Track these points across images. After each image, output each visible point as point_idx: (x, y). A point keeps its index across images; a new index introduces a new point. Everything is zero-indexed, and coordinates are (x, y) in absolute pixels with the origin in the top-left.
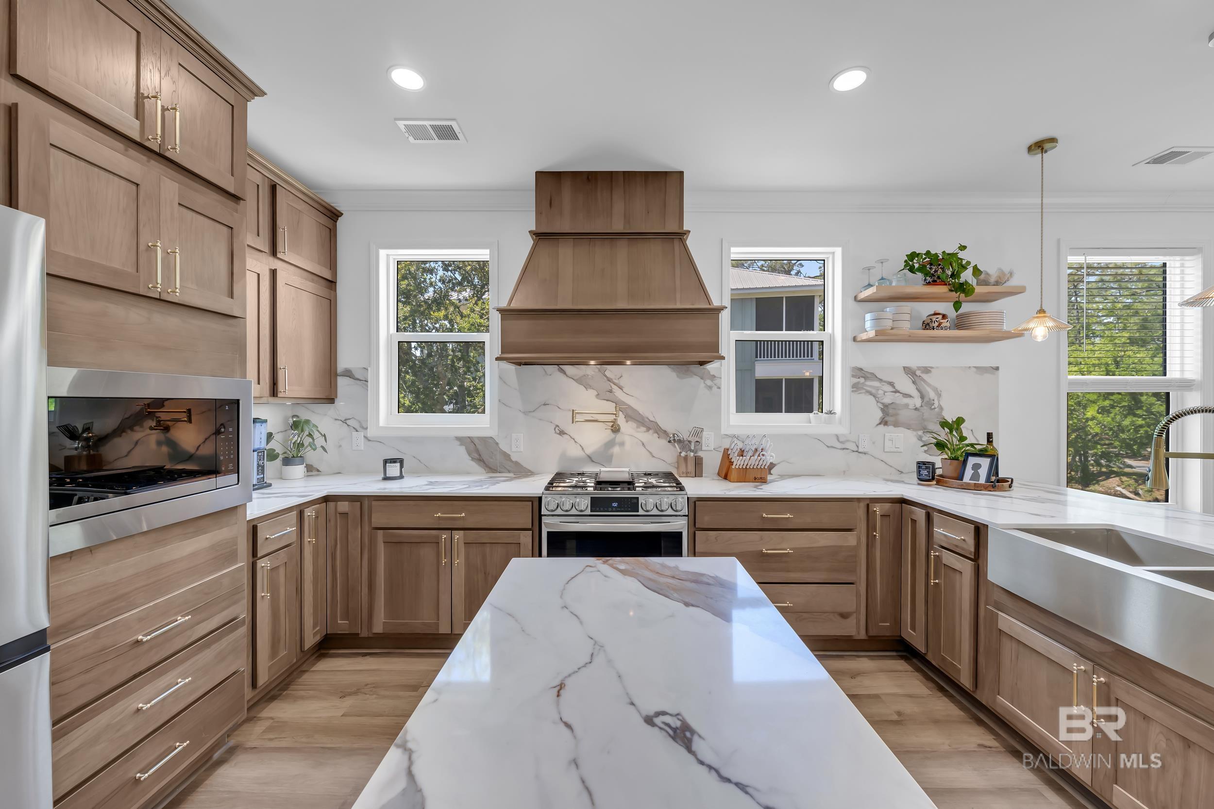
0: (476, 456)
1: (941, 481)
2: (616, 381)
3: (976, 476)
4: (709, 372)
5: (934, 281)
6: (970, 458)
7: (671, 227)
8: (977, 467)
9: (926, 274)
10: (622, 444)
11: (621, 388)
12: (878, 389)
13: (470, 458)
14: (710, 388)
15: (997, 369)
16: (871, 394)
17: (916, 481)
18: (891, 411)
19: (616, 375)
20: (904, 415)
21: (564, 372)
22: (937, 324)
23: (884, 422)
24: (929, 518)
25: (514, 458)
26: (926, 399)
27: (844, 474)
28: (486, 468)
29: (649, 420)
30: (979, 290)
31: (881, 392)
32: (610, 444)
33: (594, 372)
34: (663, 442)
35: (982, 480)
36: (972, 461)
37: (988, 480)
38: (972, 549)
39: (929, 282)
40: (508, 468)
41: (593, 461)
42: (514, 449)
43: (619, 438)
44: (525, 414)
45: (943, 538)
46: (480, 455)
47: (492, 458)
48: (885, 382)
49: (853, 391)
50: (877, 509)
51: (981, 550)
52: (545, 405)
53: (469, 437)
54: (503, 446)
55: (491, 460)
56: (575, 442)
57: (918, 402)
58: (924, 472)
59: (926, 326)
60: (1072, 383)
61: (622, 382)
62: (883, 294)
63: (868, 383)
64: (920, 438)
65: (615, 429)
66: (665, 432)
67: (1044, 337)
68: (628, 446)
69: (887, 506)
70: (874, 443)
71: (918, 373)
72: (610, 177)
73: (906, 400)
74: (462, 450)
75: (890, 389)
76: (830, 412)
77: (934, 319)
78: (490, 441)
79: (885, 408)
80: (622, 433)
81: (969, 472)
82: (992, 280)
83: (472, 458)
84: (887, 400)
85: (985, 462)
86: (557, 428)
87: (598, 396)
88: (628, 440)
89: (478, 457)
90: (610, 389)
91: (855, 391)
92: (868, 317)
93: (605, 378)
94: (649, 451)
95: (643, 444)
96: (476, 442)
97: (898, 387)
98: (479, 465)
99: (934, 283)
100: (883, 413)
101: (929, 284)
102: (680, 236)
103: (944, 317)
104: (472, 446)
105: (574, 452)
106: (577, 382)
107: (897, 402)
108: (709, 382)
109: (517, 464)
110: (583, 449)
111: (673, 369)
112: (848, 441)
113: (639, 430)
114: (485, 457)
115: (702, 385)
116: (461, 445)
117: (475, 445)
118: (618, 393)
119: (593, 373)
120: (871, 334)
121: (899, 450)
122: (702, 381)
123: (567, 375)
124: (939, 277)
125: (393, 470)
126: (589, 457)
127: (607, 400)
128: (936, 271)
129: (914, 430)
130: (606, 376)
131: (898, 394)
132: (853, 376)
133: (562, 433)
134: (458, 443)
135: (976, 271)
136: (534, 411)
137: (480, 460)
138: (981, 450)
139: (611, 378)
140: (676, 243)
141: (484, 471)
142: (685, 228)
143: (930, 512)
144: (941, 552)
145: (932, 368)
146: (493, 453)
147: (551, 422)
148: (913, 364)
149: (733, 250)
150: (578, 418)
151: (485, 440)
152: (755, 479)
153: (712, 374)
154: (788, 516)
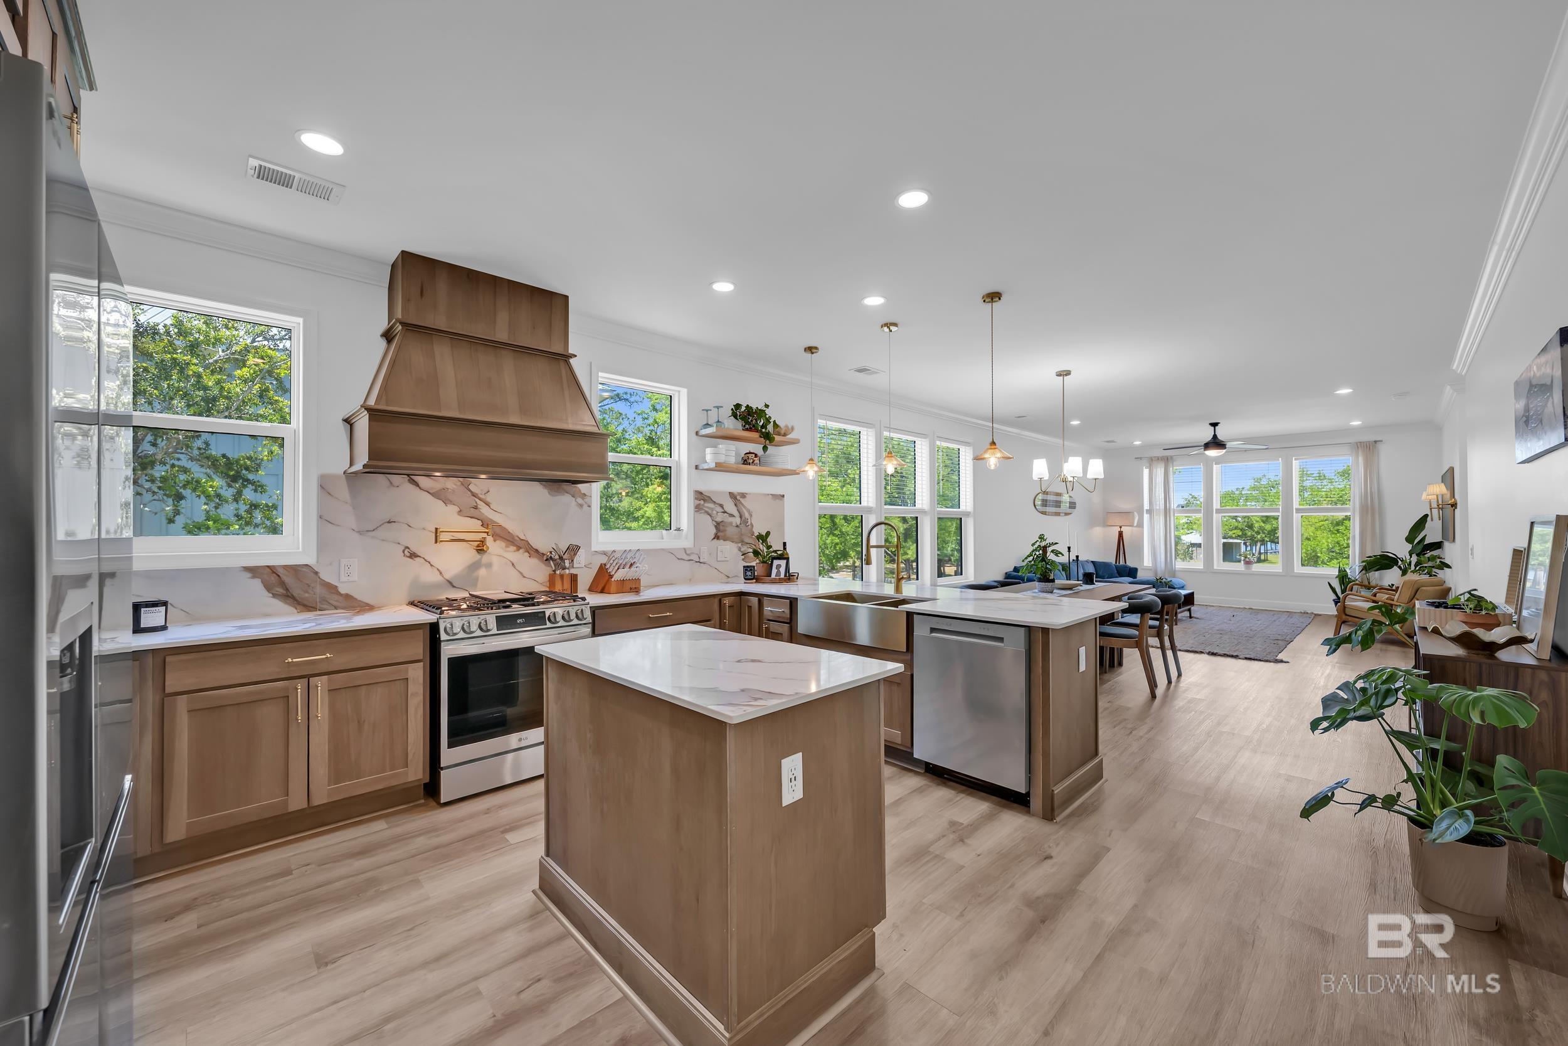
0: (280, 590)
1: (758, 580)
2: (482, 496)
3: (778, 573)
4: (580, 491)
5: (750, 428)
6: (774, 561)
7: (557, 348)
8: (779, 566)
9: (747, 423)
10: (489, 565)
11: (488, 504)
12: (712, 509)
13: (271, 595)
14: (581, 506)
15: (783, 496)
16: (709, 514)
17: (744, 580)
18: (721, 528)
19: (482, 490)
20: (731, 531)
21: (417, 484)
22: (751, 461)
23: (717, 537)
24: (760, 603)
25: (343, 590)
26: (743, 518)
27: (691, 581)
28: (298, 607)
29: (520, 539)
30: (777, 438)
31: (715, 512)
32: (474, 567)
33: (456, 485)
34: (534, 562)
35: (782, 576)
36: (776, 562)
37: (785, 576)
38: (789, 616)
39: (747, 429)
40: (335, 603)
41: (454, 587)
42: (344, 578)
43: (485, 558)
44: (361, 534)
45: (770, 614)
46: (287, 590)
47: (307, 592)
48: (717, 504)
49: (696, 511)
50: (727, 601)
51: (793, 617)
52: (389, 522)
53: (268, 566)
54: (327, 576)
55: (307, 595)
56: (431, 565)
57: (737, 520)
58: (749, 573)
59: (745, 462)
60: (821, 508)
61: (489, 498)
62: (720, 434)
63: (706, 505)
64: (740, 549)
65: (481, 549)
66: (537, 551)
67: (813, 476)
68: (495, 567)
69: (732, 598)
70: (710, 554)
71: (738, 498)
72: (494, 282)
73: (731, 519)
74: (257, 584)
75: (720, 510)
76: (678, 529)
77: (750, 457)
78: (304, 569)
79: (718, 525)
80: (489, 554)
81: (774, 571)
82: (782, 432)
83: (273, 594)
84: (719, 519)
85: (783, 563)
86: (407, 550)
87: (460, 512)
88: (495, 561)
89: (285, 592)
90: (475, 505)
91: (698, 511)
92: (708, 450)
93: (469, 493)
94: (519, 571)
95: (513, 564)
96: (281, 572)
97: (726, 509)
98: (286, 603)
99: (750, 430)
100: (716, 529)
101: (747, 430)
102: (565, 358)
103: (756, 455)
104: (273, 578)
105: (429, 576)
106: (433, 496)
107: (725, 520)
108: (580, 501)
109: (348, 597)
110: (441, 573)
111: (544, 486)
112: (692, 553)
113: (508, 549)
114: (296, 592)
115: (574, 503)
116: (254, 577)
117: (279, 576)
118: (484, 510)
119: (454, 486)
120: (713, 465)
121: (726, 559)
122: (574, 499)
123: (420, 488)
124: (754, 426)
125: (150, 618)
126: (448, 581)
127: (472, 518)
128: (752, 421)
129: (736, 543)
130: (470, 490)
131: (726, 514)
132: (696, 499)
133: (413, 556)
134: (249, 575)
135: (776, 425)
136: (374, 530)
137: (288, 596)
138: (780, 555)
139: (477, 492)
140: (562, 364)
141: (296, 611)
142: (571, 351)
143: (760, 597)
144: (769, 624)
145: (747, 494)
146: (309, 586)
147: (399, 544)
148: (736, 489)
149: (601, 374)
150: (443, 537)
151: (295, 570)
152: (631, 589)
153: (583, 492)
154: (668, 614)
